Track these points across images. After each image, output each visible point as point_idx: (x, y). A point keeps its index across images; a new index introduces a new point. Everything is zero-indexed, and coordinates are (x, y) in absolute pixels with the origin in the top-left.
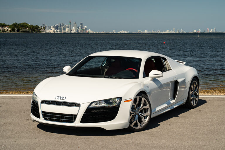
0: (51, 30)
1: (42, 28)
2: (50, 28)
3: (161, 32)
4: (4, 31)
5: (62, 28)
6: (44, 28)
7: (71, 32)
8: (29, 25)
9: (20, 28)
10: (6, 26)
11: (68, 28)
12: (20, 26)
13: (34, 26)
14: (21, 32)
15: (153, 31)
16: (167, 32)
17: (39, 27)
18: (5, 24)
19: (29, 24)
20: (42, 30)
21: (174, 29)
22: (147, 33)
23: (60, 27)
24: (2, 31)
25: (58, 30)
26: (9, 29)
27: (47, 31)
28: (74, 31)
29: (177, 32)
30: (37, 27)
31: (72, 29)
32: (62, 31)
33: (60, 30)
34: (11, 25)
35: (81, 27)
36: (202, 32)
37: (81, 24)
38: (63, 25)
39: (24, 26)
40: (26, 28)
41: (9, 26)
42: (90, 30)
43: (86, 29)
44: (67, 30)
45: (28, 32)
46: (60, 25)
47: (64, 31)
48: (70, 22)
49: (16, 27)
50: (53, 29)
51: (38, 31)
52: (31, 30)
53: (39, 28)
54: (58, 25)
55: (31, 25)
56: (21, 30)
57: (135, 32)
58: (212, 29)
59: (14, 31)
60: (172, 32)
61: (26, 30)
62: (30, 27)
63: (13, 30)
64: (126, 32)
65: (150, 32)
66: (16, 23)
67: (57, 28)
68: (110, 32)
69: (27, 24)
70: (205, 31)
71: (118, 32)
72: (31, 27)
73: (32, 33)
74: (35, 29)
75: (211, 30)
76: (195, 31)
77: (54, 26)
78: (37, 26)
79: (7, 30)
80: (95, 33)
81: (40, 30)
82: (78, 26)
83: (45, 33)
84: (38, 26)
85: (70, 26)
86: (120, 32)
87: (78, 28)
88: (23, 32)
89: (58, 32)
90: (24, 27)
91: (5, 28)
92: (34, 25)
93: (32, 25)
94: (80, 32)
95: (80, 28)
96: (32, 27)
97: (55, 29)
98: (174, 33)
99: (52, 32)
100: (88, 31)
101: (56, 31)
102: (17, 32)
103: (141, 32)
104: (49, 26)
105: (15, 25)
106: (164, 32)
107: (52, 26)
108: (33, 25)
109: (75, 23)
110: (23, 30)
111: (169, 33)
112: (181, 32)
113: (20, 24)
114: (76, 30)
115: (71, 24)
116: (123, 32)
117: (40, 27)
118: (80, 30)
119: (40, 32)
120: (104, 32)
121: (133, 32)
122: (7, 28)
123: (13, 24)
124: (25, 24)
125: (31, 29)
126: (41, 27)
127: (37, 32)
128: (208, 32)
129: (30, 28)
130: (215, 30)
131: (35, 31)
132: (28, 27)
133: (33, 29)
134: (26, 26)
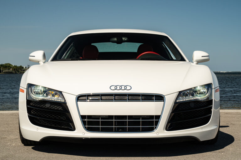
9: (2, 69)
12: (3, 67)
13: (18, 67)
14: (4, 73)
17: (23, 68)
19: (13, 65)
30: (21, 68)
40: (9, 69)
45: (11, 73)
51: (22, 72)
52: (15, 71)
53: (23, 69)
55: (15, 66)
56: (3, 71)
61: (10, 71)
62: (13, 68)
69: (10, 64)
73: (16, 73)
74: (19, 70)
78: (21, 66)
84: (22, 66)
88: (6, 72)
90: (8, 68)
92: (18, 66)
96: (16, 68)
108: (16, 66)
113: (3, 65)
117: (24, 67)
124: (8, 65)
125: (14, 69)
126: (26, 67)
129: (13, 69)
131: (18, 71)
132: (11, 67)
133: (17, 70)
134: (9, 66)
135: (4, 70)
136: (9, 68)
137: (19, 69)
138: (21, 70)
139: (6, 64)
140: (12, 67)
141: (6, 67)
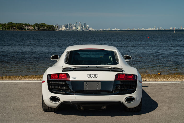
0: (63, 28)
1: (56, 27)
2: (62, 27)
3: (145, 29)
4: (28, 29)
5: (71, 27)
6: (57, 27)
7: (77, 30)
10: (29, 25)
11: (75, 26)
14: (41, 30)
15: (139, 28)
16: (150, 29)
17: (53, 26)
18: (29, 24)
20: (56, 29)
21: (155, 27)
22: (134, 30)
23: (69, 26)
24: (27, 29)
25: (68, 29)
26: (32, 28)
27: (60, 29)
28: (79, 29)
29: (158, 29)
30: (52, 26)
31: (78, 28)
32: (71, 29)
33: (69, 28)
34: (33, 25)
35: (85, 26)
36: (177, 29)
37: (85, 24)
38: (72, 25)
39: (43, 25)
40: (44, 27)
41: (32, 26)
42: (91, 28)
43: (88, 27)
44: (74, 28)
45: (45, 30)
46: (69, 24)
47: (72, 29)
48: (77, 22)
49: (37, 26)
50: (64, 28)
51: (53, 29)
52: (48, 28)
54: (67, 25)
55: (48, 25)
56: (40, 29)
57: (125, 30)
59: (36, 30)
60: (154, 29)
63: (34, 28)
64: (118, 29)
65: (136, 29)
66: (37, 23)
67: (67, 27)
68: (106, 30)
69: (45, 24)
70: (179, 28)
71: (112, 30)
72: (48, 26)
73: (49, 30)
76: (171, 28)
77: (64, 25)
78: (52, 25)
79: (30, 28)
80: (95, 30)
81: (54, 28)
82: (82, 25)
83: (58, 30)
85: (76, 25)
86: (113, 30)
87: (82, 26)
88: (42, 30)
89: (67, 30)
90: (43, 26)
91: (29, 27)
92: (50, 25)
94: (84, 30)
95: (83, 26)
97: (65, 28)
98: (155, 30)
99: (63, 29)
100: (89, 29)
101: (66, 29)
102: (38, 30)
103: (130, 29)
104: (61, 25)
105: (36, 25)
106: (147, 29)
107: (63, 26)
109: (80, 23)
110: (42, 28)
111: (151, 29)
112: (160, 29)
113: (40, 24)
114: (81, 28)
115: (77, 24)
116: (116, 29)
117: (54, 26)
118: (84, 28)
120: (101, 30)
121: (124, 30)
122: (30, 27)
123: (35, 24)
124: (44, 24)
125: (48, 27)
126: (55, 26)
128: (181, 29)
131: (51, 29)
132: (45, 26)
133: (49, 28)
135: (41, 28)
136: (44, 26)
137: (51, 27)
138: (52, 28)
139: (42, 23)
141: (42, 26)
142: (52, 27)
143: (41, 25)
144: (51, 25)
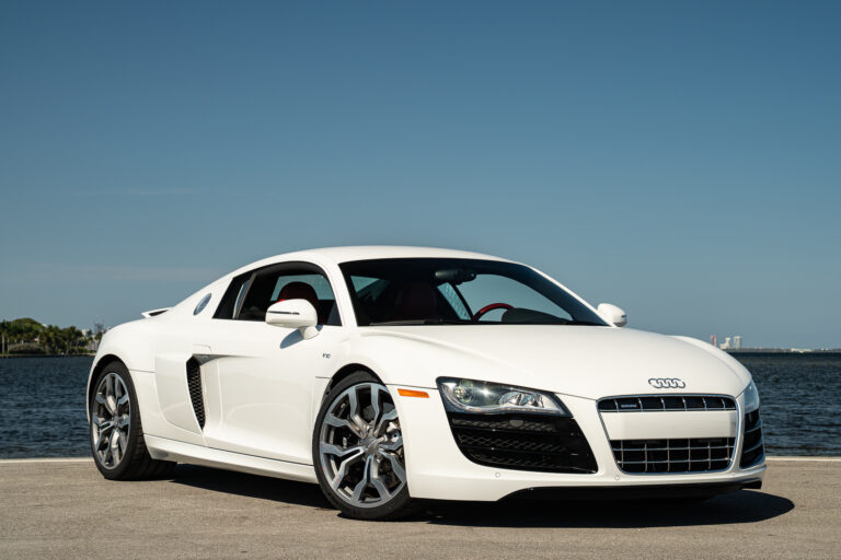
1: (93, 336)
8: (43, 328)
9: (6, 339)
12: (9, 331)
13: (60, 332)
14: (11, 352)
17: (79, 334)
19: (45, 325)
20: (92, 346)
30: (74, 333)
39: (23, 329)
40: (29, 340)
45: (36, 353)
51: (76, 348)
52: (50, 346)
53: (80, 339)
55: (50, 327)
56: (10, 348)
58: (728, 339)
61: (32, 345)
62: (46, 334)
69: (34, 322)
72: (51, 334)
73: (54, 354)
74: (66, 343)
75: (724, 342)
78: (73, 329)
81: (84, 343)
84: (77, 329)
88: (20, 352)
90: (25, 335)
92: (61, 327)
93: (54, 326)
96: (55, 334)
108: (57, 328)
110: (17, 345)
113: (9, 323)
117: (84, 332)
119: (86, 351)
124: (28, 325)
125: (49, 340)
126: (89, 333)
127: (73, 350)
129: (45, 338)
130: (741, 340)
131: (63, 348)
132: (37, 333)
133: (57, 341)
134: (30, 330)
135: (13, 343)
136: (31, 334)
137: (65, 339)
138: (74, 345)
139: (19, 321)
140: (41, 331)
141: (21, 332)
142: (73, 337)
143: (15, 327)
144: (68, 326)
